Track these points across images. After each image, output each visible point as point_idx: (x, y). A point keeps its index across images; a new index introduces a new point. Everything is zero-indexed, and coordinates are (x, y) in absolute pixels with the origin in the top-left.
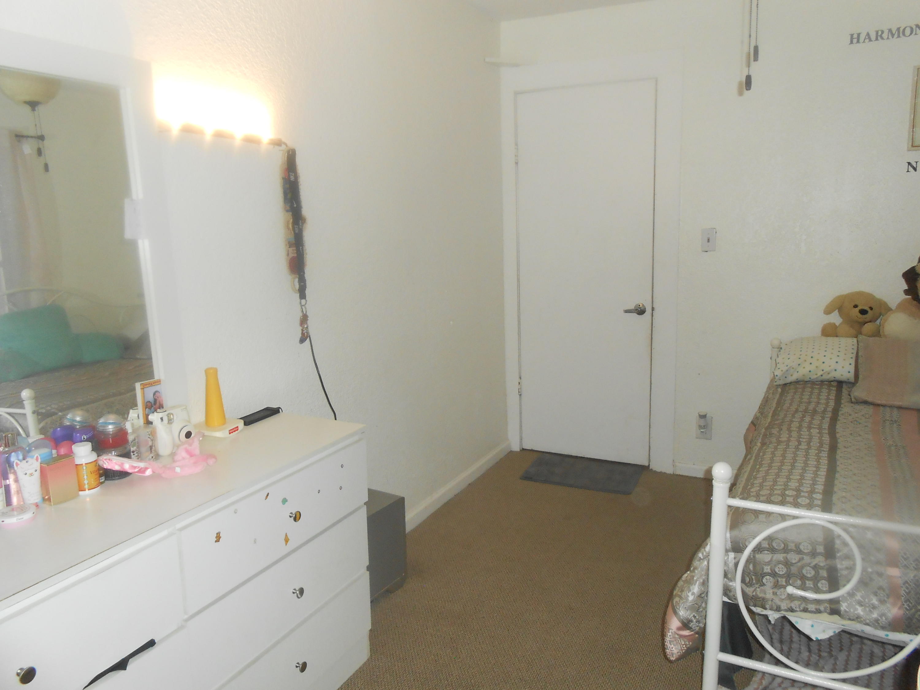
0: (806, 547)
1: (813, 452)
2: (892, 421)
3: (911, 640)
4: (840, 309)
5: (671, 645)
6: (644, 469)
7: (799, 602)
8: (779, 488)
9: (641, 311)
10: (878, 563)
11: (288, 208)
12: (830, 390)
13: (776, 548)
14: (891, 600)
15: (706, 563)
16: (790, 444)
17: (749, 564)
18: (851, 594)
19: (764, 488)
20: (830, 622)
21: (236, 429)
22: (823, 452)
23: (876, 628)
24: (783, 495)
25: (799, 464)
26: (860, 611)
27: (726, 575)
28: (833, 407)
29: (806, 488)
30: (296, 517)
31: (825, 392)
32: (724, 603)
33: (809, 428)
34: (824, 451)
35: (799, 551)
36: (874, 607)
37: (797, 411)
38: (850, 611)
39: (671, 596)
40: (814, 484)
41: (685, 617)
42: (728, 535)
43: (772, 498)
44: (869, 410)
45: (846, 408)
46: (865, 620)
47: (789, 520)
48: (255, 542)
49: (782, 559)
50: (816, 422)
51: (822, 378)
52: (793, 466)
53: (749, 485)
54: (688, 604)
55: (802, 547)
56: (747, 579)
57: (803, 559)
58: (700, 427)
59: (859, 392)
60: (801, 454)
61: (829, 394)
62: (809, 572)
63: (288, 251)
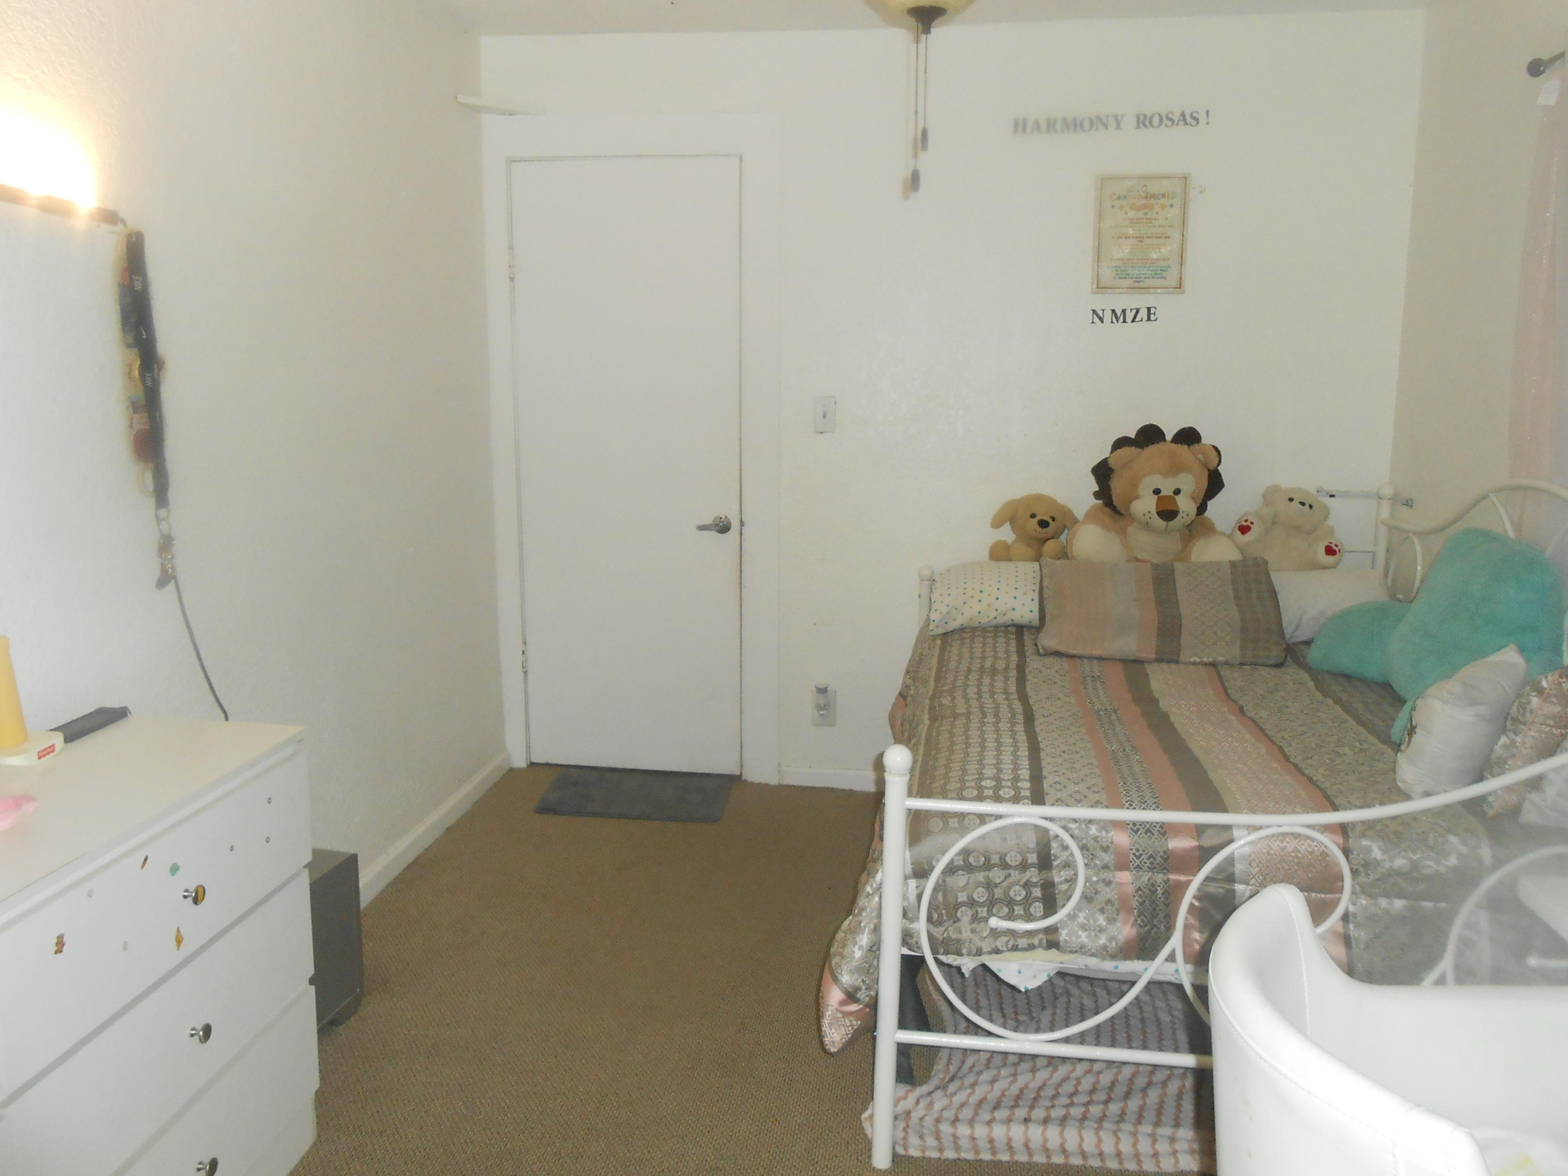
0: (1013, 859)
1: (1004, 726)
2: (1093, 677)
3: (1146, 969)
4: (1013, 521)
5: (831, 1029)
6: (733, 780)
7: (1007, 939)
8: (970, 778)
9: (723, 527)
10: (1105, 867)
11: (130, 340)
12: (1008, 639)
13: (974, 864)
14: (1122, 916)
15: (877, 899)
16: (971, 717)
17: (938, 893)
18: (1072, 917)
19: (952, 780)
20: (1046, 961)
21: (51, 750)
22: (1017, 725)
23: (1103, 958)
24: (980, 788)
25: (991, 744)
26: (1083, 937)
27: (905, 915)
28: (1016, 662)
29: (1007, 775)
30: (198, 897)
31: (1001, 640)
32: (905, 958)
33: (992, 693)
34: (1019, 723)
35: (1004, 865)
36: (1101, 930)
37: (969, 671)
38: (1072, 940)
39: (826, 957)
40: (1016, 769)
41: (850, 985)
42: (908, 854)
43: (965, 793)
44: (1065, 664)
45: (1034, 663)
46: (1090, 950)
47: (990, 821)
48: (125, 948)
49: (982, 880)
50: (999, 685)
51: (995, 622)
52: (983, 747)
53: (927, 779)
54: (853, 964)
55: (1008, 859)
56: (935, 916)
57: (1010, 875)
58: (819, 708)
59: (1048, 641)
60: (989, 728)
61: (1008, 645)
62: (1018, 894)
63: (132, 419)
